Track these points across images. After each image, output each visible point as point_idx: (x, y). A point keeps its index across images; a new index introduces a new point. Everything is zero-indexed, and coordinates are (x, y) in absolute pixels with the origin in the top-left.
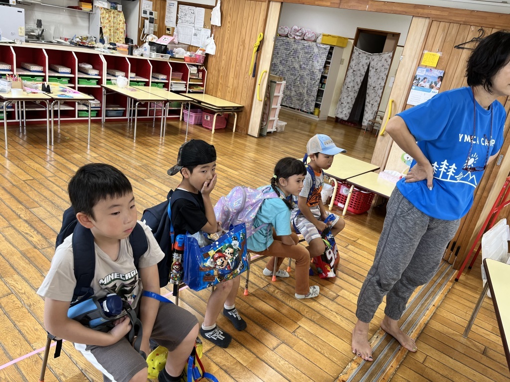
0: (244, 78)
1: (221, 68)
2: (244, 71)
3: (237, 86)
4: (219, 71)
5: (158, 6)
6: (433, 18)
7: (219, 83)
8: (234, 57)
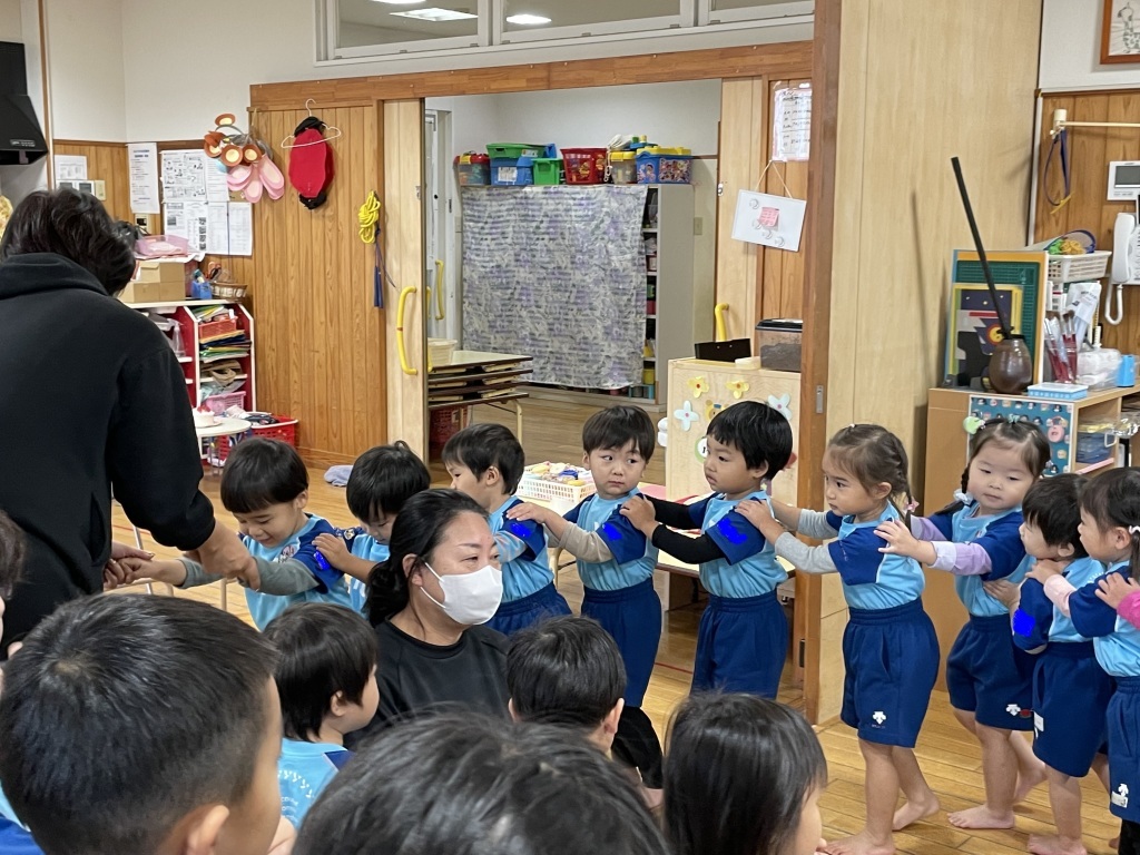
0: (352, 319)
1: (290, 301)
2: (348, 299)
3: (337, 343)
4: (285, 310)
5: (105, 164)
6: (769, 74)
7: (291, 346)
8: (317, 264)
